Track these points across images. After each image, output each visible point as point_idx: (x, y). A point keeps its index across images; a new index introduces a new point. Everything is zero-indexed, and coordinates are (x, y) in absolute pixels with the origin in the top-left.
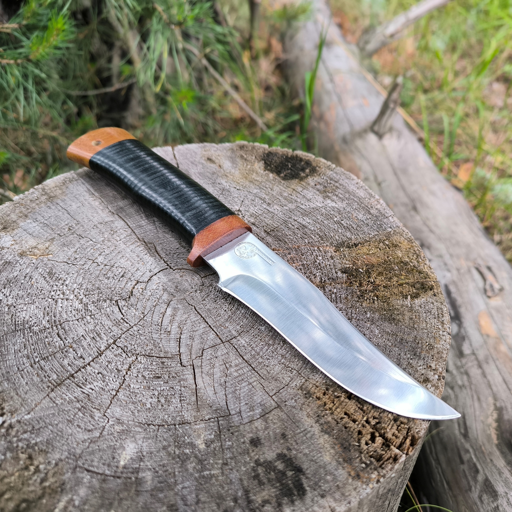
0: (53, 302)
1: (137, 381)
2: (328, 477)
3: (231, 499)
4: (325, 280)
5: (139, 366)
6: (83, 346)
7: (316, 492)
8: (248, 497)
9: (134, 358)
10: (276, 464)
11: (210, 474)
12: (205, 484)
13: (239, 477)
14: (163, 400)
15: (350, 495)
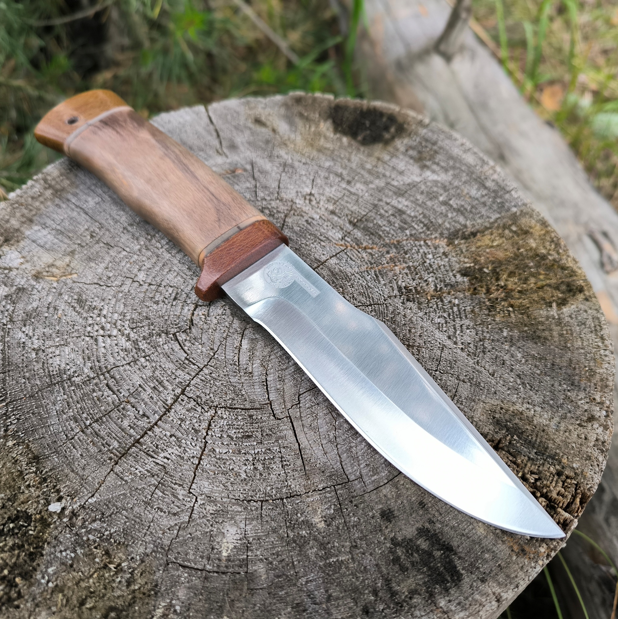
0: (92, 341)
1: (223, 444)
2: (487, 556)
3: (370, 592)
4: (441, 288)
5: (222, 422)
6: (143, 400)
7: (473, 576)
8: (390, 589)
9: (212, 412)
10: (418, 543)
11: (338, 560)
12: (333, 574)
13: (375, 563)
14: (260, 467)
15: (516, 577)
